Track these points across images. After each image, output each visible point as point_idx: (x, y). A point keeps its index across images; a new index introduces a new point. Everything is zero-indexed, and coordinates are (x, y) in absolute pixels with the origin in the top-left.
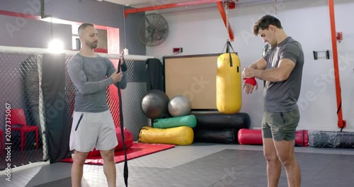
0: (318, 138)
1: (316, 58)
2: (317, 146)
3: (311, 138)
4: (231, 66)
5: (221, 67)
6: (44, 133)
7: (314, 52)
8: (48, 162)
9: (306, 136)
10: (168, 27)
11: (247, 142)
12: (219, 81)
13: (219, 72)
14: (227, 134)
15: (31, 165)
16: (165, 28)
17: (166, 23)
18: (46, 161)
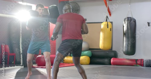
0: (147, 62)
1: (149, 26)
2: (147, 66)
3: (145, 62)
4: (108, 28)
5: (103, 28)
6: (22, 54)
7: (148, 23)
8: (23, 67)
9: (142, 61)
10: (80, 9)
11: (115, 64)
12: (102, 34)
13: (102, 30)
14: (106, 60)
15: (16, 67)
16: (78, 9)
17: (79, 7)
18: (22, 66)
